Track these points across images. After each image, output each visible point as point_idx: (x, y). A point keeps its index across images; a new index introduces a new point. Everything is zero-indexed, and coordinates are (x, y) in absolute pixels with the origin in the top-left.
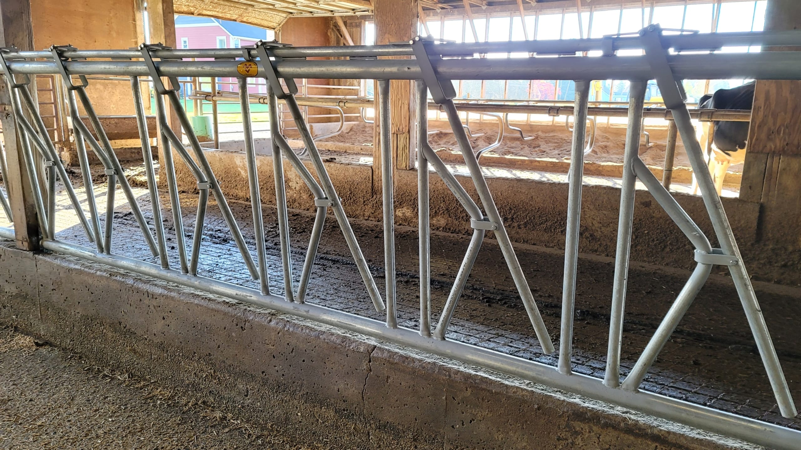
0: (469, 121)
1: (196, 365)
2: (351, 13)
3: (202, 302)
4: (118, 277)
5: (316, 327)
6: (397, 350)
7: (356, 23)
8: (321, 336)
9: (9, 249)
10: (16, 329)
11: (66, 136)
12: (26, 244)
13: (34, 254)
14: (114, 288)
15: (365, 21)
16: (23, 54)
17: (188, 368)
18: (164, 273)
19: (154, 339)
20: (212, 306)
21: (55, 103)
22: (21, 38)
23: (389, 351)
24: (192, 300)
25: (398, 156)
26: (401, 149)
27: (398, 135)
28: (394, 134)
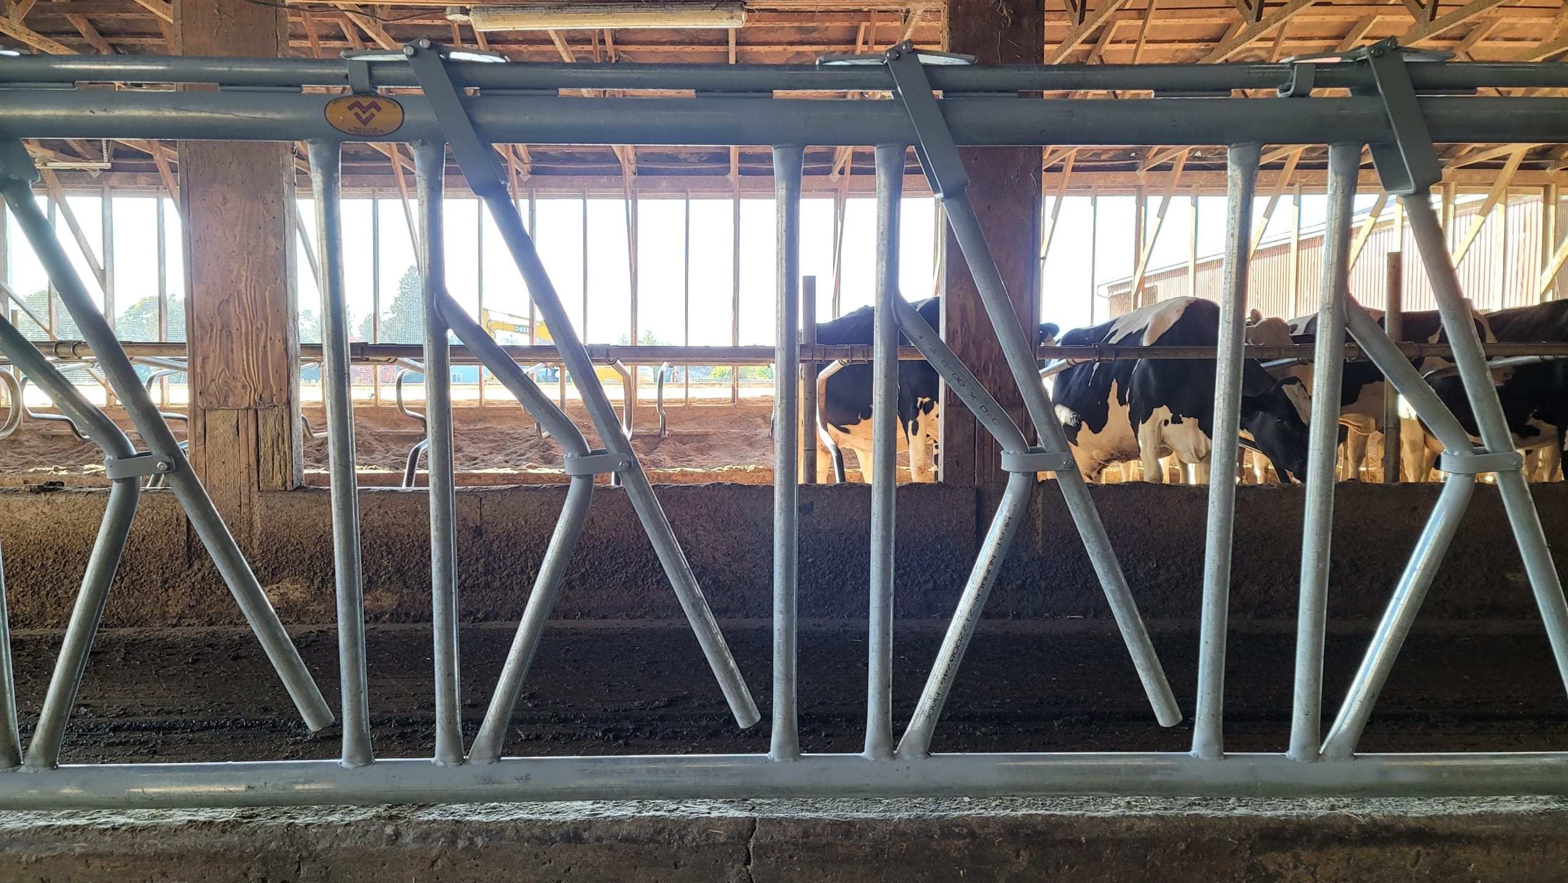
3: (109, 844)
6: (813, 815)
20: (145, 845)
23: (793, 821)
24: (62, 846)
25: (262, 460)
26: (269, 444)
27: (259, 413)
28: (247, 409)
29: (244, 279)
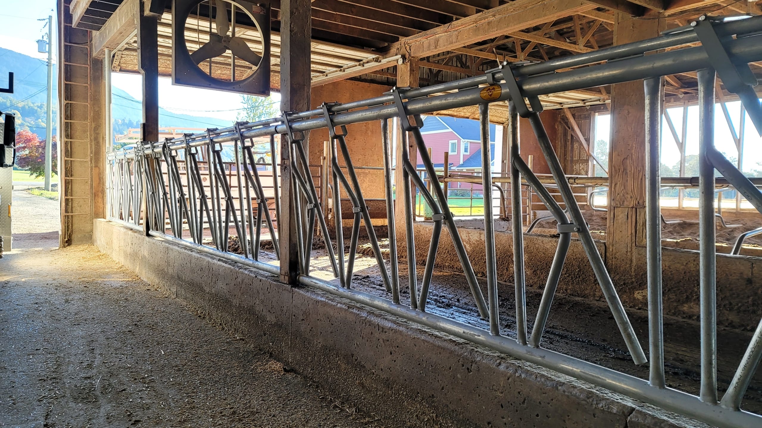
0: (722, 210)
1: (418, 406)
2: (581, 104)
3: (429, 339)
4: (355, 310)
5: (552, 377)
6: (665, 418)
7: (585, 115)
8: (560, 388)
9: (274, 282)
10: (271, 355)
11: (326, 214)
12: (287, 278)
13: (292, 287)
14: (351, 320)
15: (595, 112)
16: (302, 114)
17: (411, 409)
18: (394, 308)
19: (381, 374)
20: (438, 343)
21: (321, 187)
22: (301, 105)
23: (653, 417)
24: (419, 336)
25: (638, 232)
26: (641, 224)
27: (638, 209)
28: (632, 208)
29: (634, 148)
